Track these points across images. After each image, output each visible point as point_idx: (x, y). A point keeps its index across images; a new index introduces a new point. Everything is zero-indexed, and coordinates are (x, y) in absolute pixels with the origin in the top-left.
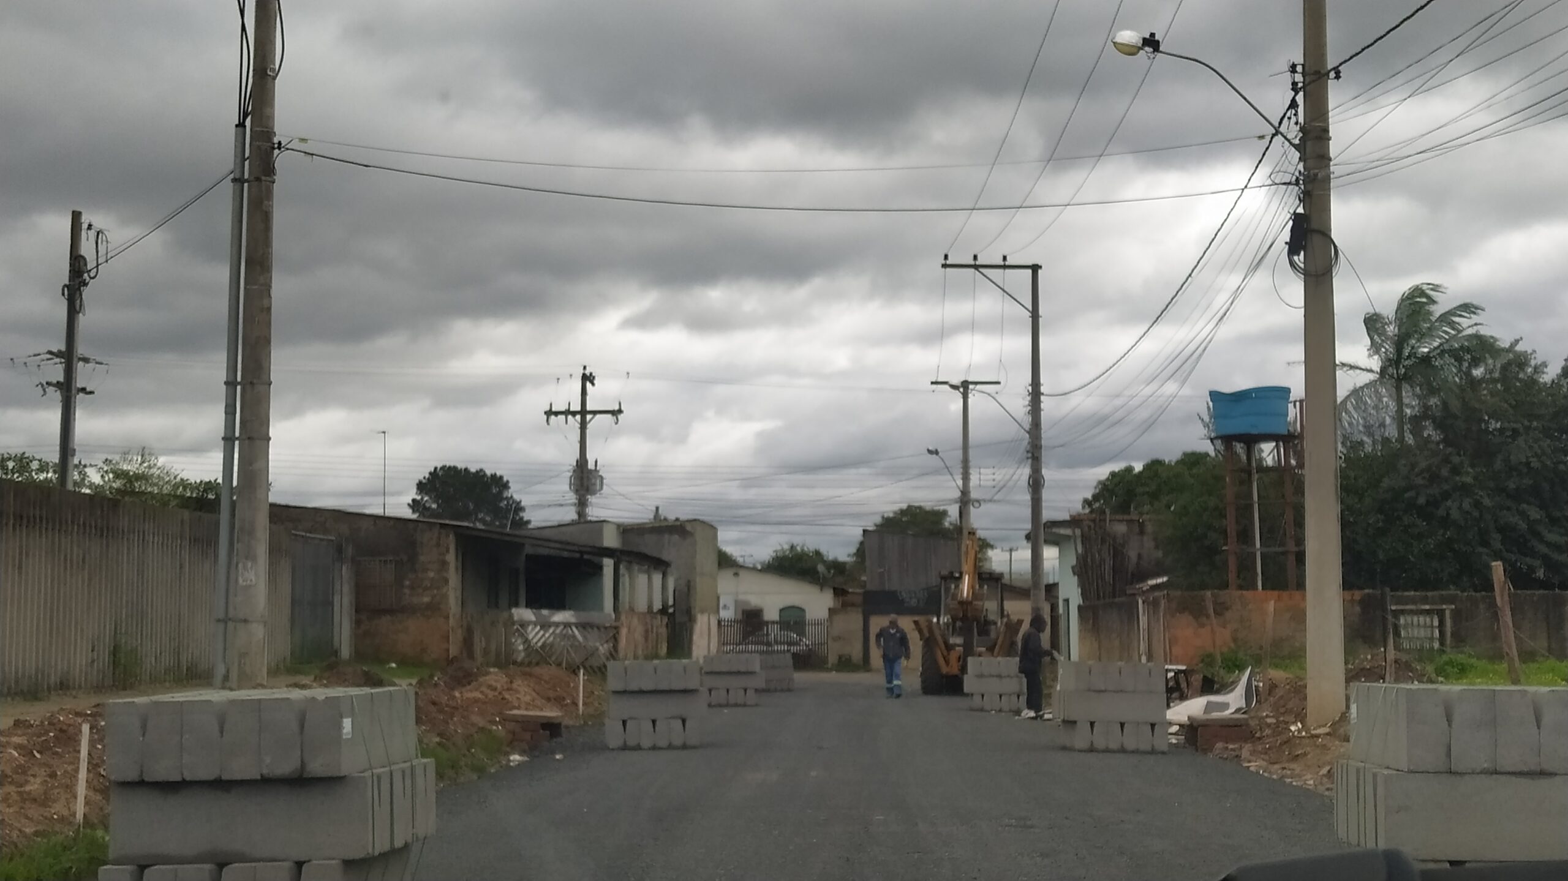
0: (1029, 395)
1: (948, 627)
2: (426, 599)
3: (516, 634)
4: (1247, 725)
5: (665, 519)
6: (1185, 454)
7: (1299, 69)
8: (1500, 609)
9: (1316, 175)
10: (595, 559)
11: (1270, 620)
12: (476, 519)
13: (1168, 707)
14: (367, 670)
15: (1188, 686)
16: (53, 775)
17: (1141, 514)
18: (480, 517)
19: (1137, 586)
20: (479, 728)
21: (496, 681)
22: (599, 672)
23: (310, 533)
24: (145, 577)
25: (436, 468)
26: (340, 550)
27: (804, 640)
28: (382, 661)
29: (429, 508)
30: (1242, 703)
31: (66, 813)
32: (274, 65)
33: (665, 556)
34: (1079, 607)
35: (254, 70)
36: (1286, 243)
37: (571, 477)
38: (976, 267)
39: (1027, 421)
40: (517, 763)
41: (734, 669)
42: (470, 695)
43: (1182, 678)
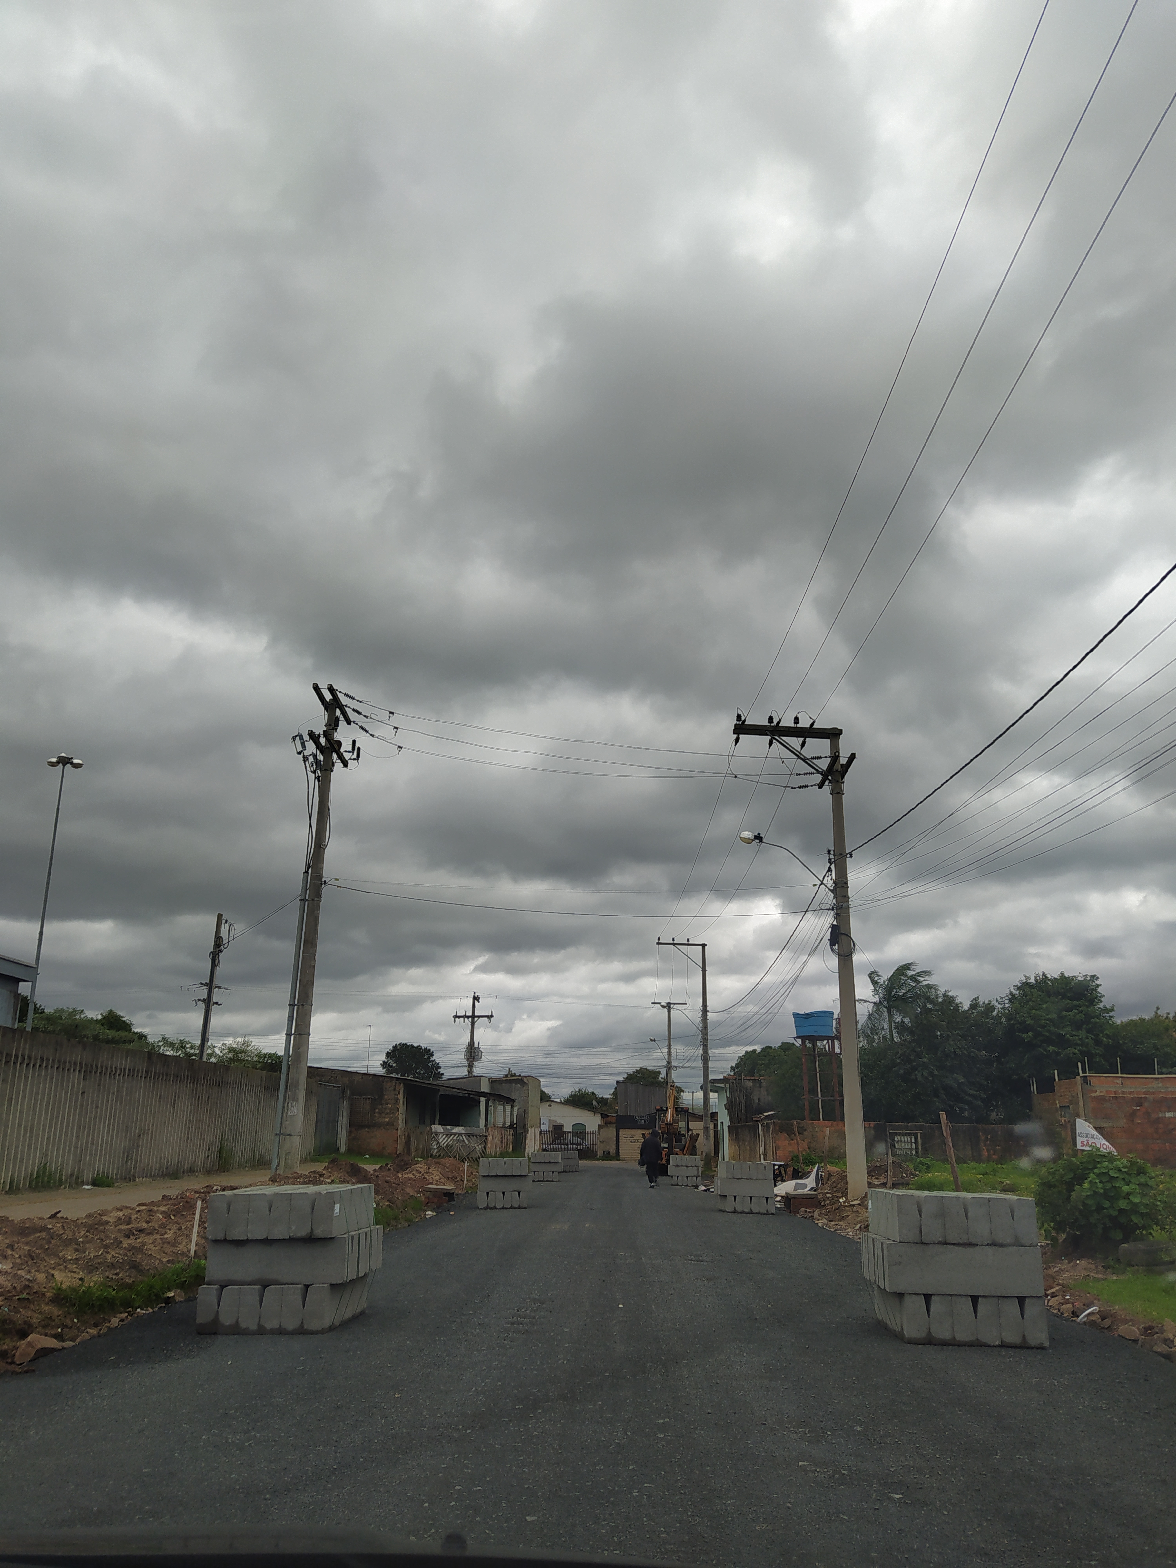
0: (701, 1012)
2: (387, 1120)
3: (433, 1139)
4: (817, 1198)
5: (514, 1074)
6: (783, 1043)
7: (832, 852)
8: (945, 1135)
9: (842, 906)
10: (476, 1097)
11: (827, 1137)
12: (415, 1074)
13: (775, 1186)
15: (785, 1174)
16: (180, 1229)
17: (760, 1076)
18: (418, 1073)
19: (758, 1116)
20: (411, 1196)
21: (421, 1168)
22: (477, 1162)
23: (328, 1082)
24: (240, 1107)
25: (396, 1044)
26: (343, 1093)
27: (585, 1142)
28: (361, 1154)
29: (392, 1066)
30: (814, 1185)
31: (185, 1250)
32: (325, 842)
33: (514, 1096)
34: (729, 1126)
35: (314, 845)
36: (829, 939)
37: (465, 1051)
38: (674, 944)
39: (700, 1025)
40: (430, 1216)
41: (548, 1160)
42: (406, 1176)
43: (782, 1169)
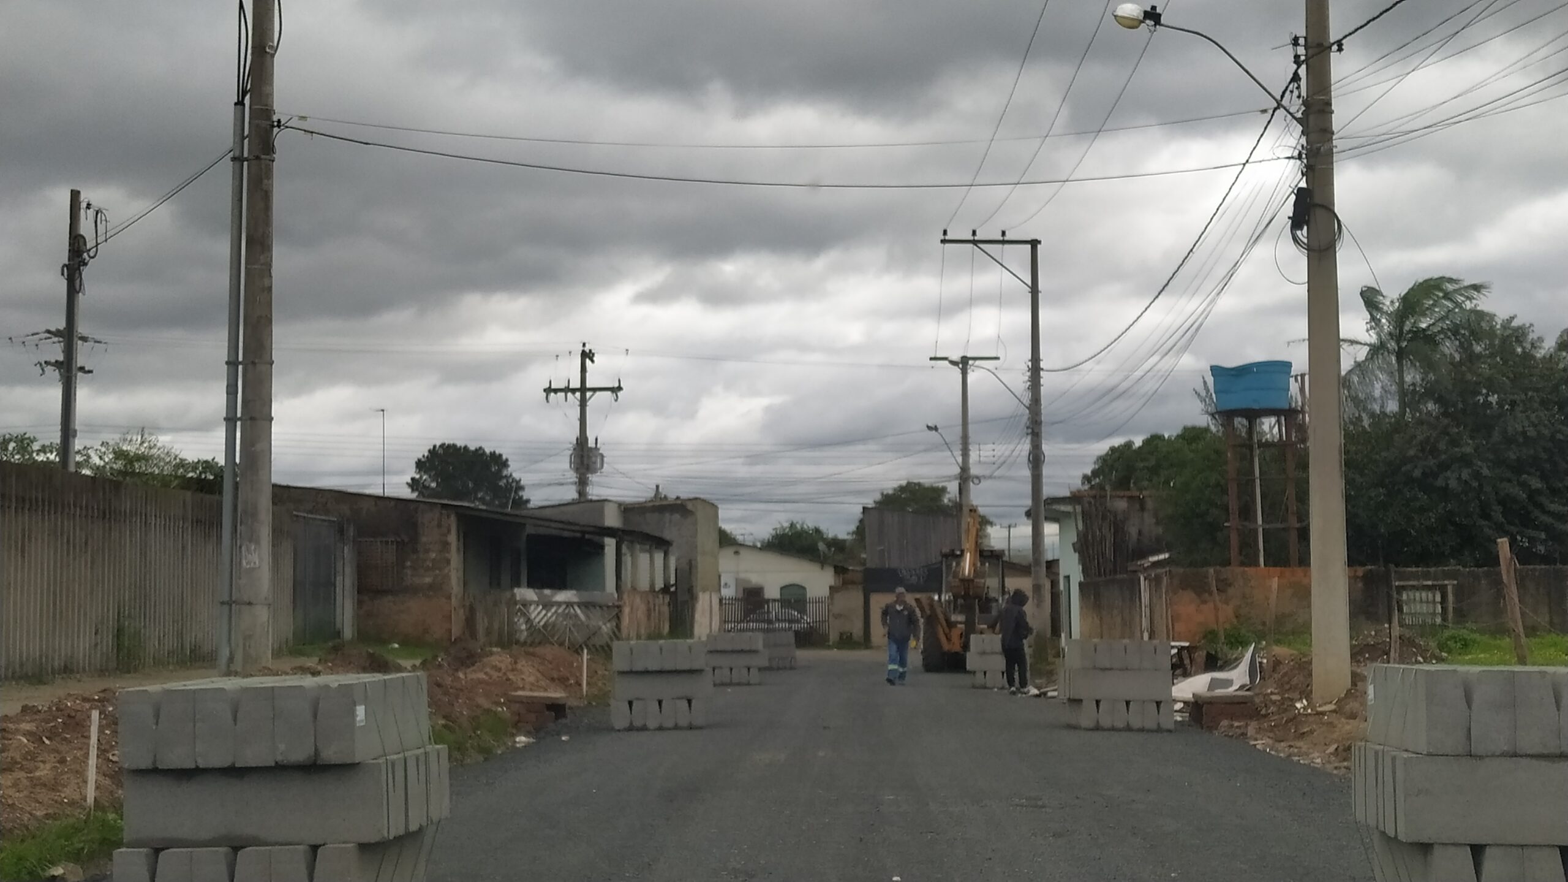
0: (1029, 371)
1: (949, 604)
2: (428, 580)
3: (519, 614)
4: (1253, 702)
5: (666, 497)
6: (1186, 429)
7: (1302, 41)
8: (1506, 587)
9: (1319, 149)
10: (596, 538)
11: (1273, 596)
12: (476, 498)
13: (1173, 683)
14: (372, 652)
15: (1191, 663)
16: (62, 761)
17: (1141, 490)
18: (479, 496)
19: (1139, 563)
20: (485, 710)
21: (500, 661)
22: (604, 652)
23: (312, 513)
24: (148, 559)
25: (435, 447)
26: (341, 531)
27: (805, 618)
28: (384, 642)
29: (429, 487)
30: (1247, 680)
31: (77, 797)
32: (273, 42)
33: (667, 535)
34: (1080, 584)
35: (252, 47)
36: (1289, 218)
37: (571, 456)
38: (975, 242)
39: (1027, 398)
40: (523, 745)
41: (738, 648)
42: (474, 676)
43: (1185, 653)
